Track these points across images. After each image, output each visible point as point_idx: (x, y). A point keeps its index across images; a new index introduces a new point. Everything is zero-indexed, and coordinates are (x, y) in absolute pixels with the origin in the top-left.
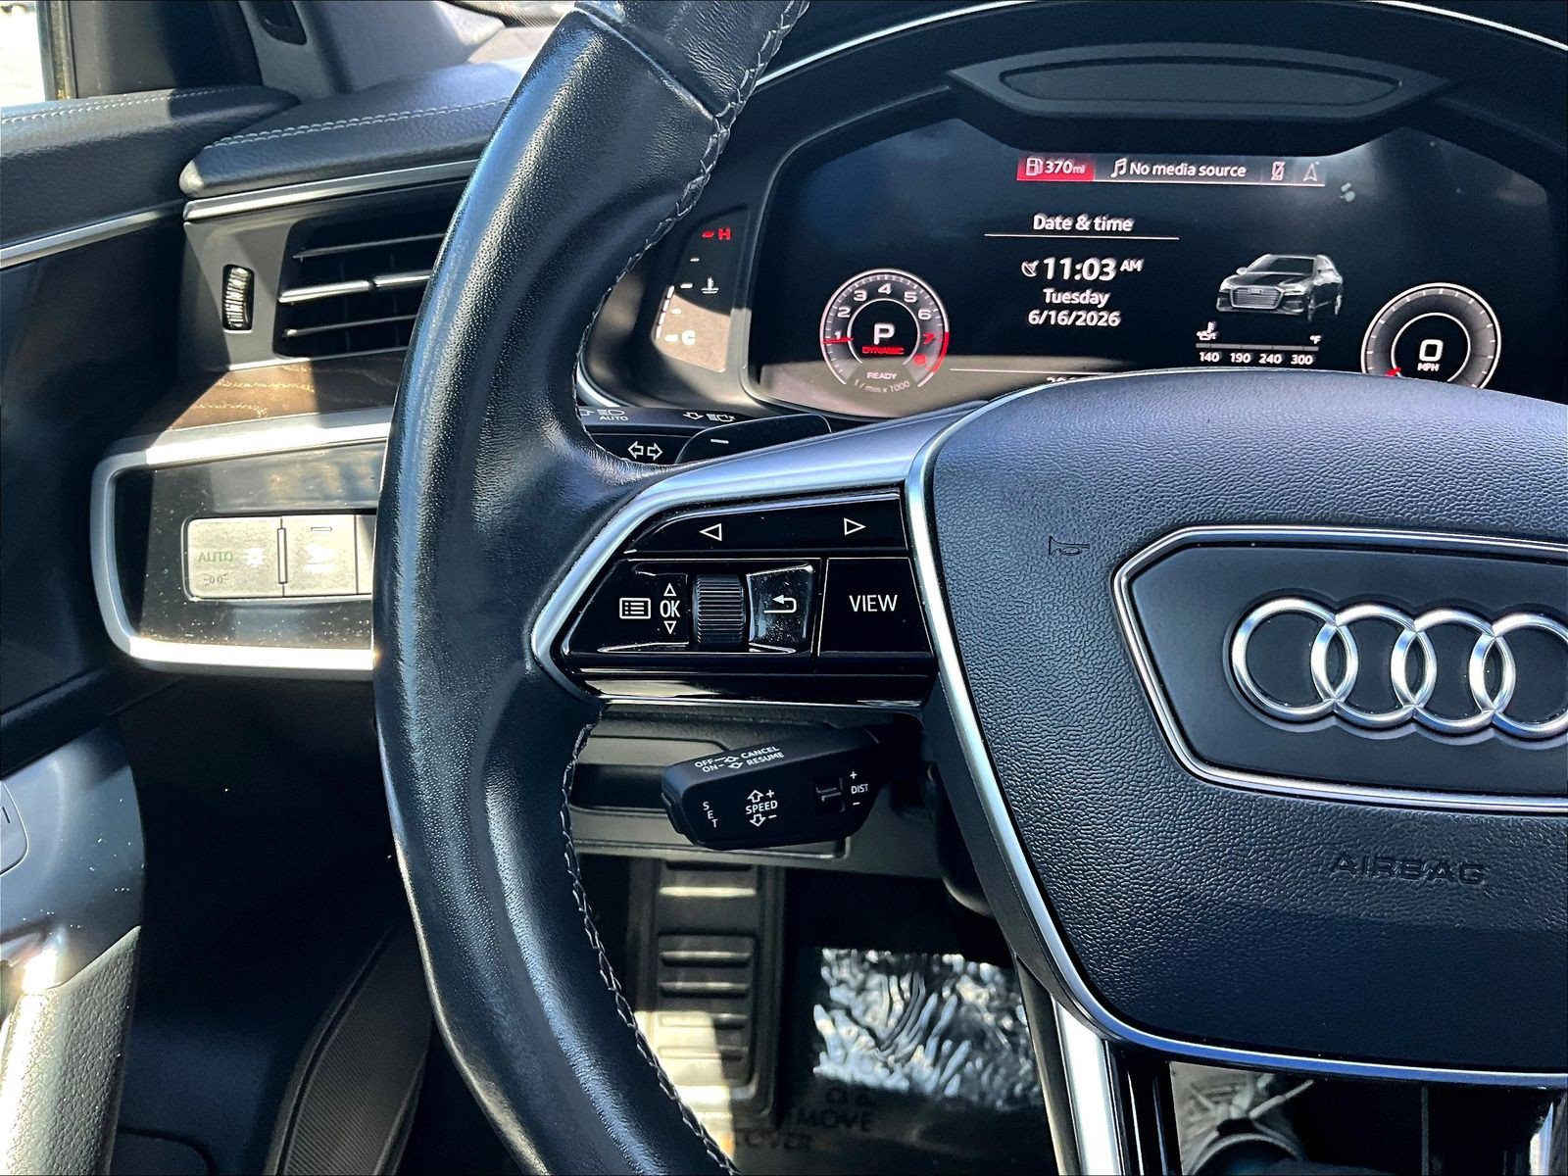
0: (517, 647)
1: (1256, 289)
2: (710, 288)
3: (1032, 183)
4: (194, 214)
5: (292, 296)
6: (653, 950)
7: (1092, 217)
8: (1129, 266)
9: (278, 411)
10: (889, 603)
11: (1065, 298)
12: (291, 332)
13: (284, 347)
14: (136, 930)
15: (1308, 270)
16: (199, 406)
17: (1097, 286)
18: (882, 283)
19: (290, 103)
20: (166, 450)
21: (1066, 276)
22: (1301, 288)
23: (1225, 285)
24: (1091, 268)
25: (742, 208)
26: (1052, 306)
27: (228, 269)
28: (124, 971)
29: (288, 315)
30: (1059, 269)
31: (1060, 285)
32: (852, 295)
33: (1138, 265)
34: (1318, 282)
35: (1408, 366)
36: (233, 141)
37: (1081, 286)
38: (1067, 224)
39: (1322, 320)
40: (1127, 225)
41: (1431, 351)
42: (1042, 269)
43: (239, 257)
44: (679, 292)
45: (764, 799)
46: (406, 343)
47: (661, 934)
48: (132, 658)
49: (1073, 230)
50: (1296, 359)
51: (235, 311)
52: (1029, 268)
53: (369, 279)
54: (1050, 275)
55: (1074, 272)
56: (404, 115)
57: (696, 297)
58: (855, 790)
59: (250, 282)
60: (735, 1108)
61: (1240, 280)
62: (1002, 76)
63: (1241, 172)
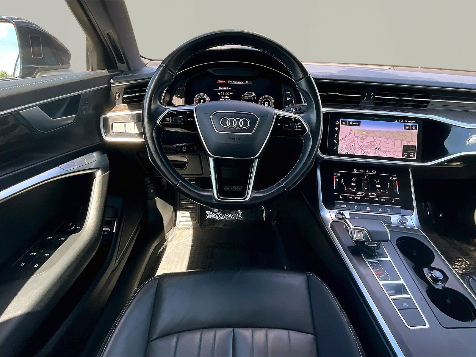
0: (156, 123)
1: (246, 96)
2: (179, 96)
3: (219, 83)
4: (112, 86)
5: (124, 96)
6: (180, 202)
7: (226, 88)
9: (124, 110)
10: (192, 120)
11: (224, 97)
12: (124, 101)
13: (124, 103)
14: (109, 172)
15: (252, 94)
16: (113, 109)
17: (228, 96)
18: (201, 95)
19: (122, 72)
20: (109, 115)
22: (251, 96)
23: (242, 96)
24: (227, 94)
25: (183, 86)
26: (222, 98)
27: (116, 93)
28: (108, 177)
29: (124, 99)
30: (223, 94)
31: (223, 96)
32: (198, 97)
33: (232, 93)
34: (253, 95)
35: (264, 104)
36: (117, 76)
37: (226, 96)
38: (223, 88)
39: (254, 99)
40: (230, 88)
41: (266, 103)
42: (221, 94)
43: (118, 91)
44: (175, 96)
45: (185, 148)
46: (143, 102)
47: (181, 199)
48: (106, 141)
49: (224, 89)
51: (117, 98)
52: (219, 94)
53: (135, 94)
55: (225, 94)
56: (139, 74)
57: (177, 97)
58: (195, 148)
59: (119, 94)
60: (193, 225)
61: (244, 95)
62: (213, 71)
63: (243, 82)
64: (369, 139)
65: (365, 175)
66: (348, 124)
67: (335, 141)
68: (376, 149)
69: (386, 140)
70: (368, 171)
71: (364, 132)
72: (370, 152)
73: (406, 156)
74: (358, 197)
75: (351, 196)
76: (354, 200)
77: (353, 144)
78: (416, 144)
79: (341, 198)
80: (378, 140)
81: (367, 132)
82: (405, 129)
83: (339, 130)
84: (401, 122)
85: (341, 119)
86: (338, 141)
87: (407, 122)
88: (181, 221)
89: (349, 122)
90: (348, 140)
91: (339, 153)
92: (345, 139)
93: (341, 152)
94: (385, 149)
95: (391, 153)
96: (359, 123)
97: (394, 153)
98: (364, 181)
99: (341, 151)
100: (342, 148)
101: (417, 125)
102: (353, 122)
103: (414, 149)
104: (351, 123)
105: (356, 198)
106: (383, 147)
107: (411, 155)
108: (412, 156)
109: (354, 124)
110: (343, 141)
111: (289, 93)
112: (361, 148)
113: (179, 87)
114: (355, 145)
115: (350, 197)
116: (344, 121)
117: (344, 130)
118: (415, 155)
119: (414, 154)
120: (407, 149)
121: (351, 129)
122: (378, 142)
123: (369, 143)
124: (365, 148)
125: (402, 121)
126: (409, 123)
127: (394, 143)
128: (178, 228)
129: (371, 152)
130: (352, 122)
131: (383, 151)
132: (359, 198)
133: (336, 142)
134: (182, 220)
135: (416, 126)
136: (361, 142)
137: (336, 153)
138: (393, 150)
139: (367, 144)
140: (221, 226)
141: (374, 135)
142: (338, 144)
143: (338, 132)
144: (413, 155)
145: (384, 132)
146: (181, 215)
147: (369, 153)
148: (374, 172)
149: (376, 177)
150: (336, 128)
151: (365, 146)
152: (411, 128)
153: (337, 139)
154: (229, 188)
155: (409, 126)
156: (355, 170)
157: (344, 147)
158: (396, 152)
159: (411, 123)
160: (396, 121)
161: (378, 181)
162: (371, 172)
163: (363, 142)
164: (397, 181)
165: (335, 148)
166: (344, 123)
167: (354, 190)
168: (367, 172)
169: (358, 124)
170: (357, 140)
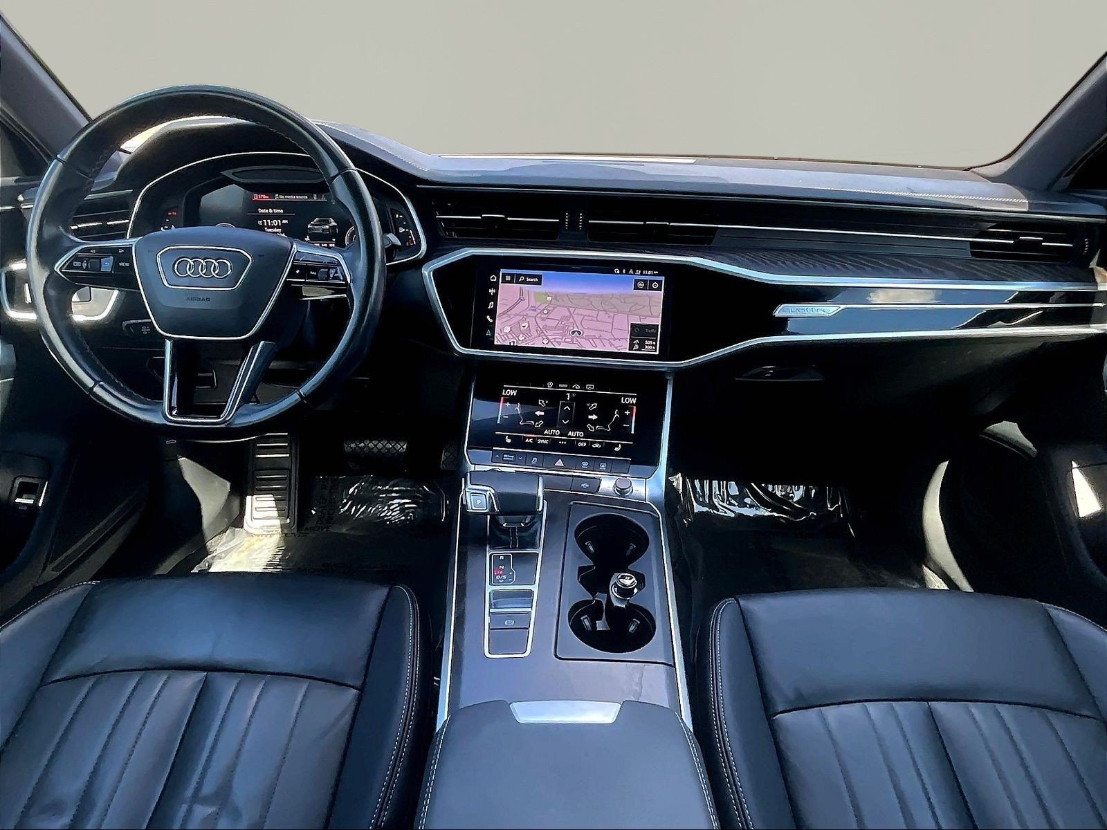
0: (53, 270)
1: (316, 227)
3: (256, 201)
4: (23, 207)
6: (253, 475)
7: (273, 209)
8: (284, 222)
10: (127, 264)
11: (270, 230)
14: (12, 379)
15: (328, 222)
17: (278, 227)
20: (15, 266)
21: (270, 224)
22: (327, 227)
23: (309, 226)
24: (275, 222)
28: (7, 388)
30: (267, 223)
31: (269, 227)
33: (287, 221)
34: (331, 225)
36: (26, 190)
37: (274, 227)
38: (267, 211)
39: (334, 235)
40: (282, 211)
42: (263, 222)
45: (147, 328)
47: (256, 470)
49: (269, 213)
50: (323, 245)
52: (260, 223)
54: (266, 224)
55: (271, 223)
60: (282, 526)
61: (312, 225)
62: (233, 174)
63: (307, 197)
64: (561, 312)
65: (569, 394)
66: (515, 279)
67: (488, 317)
68: (573, 332)
69: (594, 313)
70: (577, 386)
71: (549, 298)
72: (560, 340)
73: (636, 347)
74: (545, 439)
75: (529, 438)
76: (535, 445)
77: (526, 324)
78: (658, 322)
79: (509, 441)
80: (578, 314)
81: (555, 297)
82: (636, 288)
83: (496, 294)
84: (627, 273)
85: (502, 271)
86: (494, 318)
87: (642, 274)
88: (255, 517)
89: (519, 276)
90: (516, 315)
91: (496, 343)
92: (509, 313)
93: (501, 340)
94: (593, 333)
95: (606, 343)
96: (539, 277)
97: (612, 341)
98: (564, 405)
99: (499, 338)
100: (504, 332)
101: (663, 278)
102: (526, 276)
103: (655, 332)
104: (522, 279)
105: (540, 441)
106: (588, 328)
107: (647, 345)
108: (650, 347)
109: (528, 280)
110: (505, 318)
111: (401, 217)
112: (541, 333)
113: (171, 210)
114: (529, 326)
115: (527, 440)
116: (508, 274)
117: (507, 294)
118: (656, 346)
119: (654, 343)
120: (639, 332)
121: (521, 290)
122: (578, 319)
123: (559, 321)
124: (550, 333)
125: (631, 271)
126: (645, 275)
127: (611, 320)
128: (247, 533)
129: (563, 340)
130: (524, 275)
131: (587, 338)
132: (546, 442)
133: (491, 321)
134: (256, 515)
135: (659, 282)
136: (543, 319)
137: (489, 344)
138: (609, 336)
139: (554, 323)
140: (344, 531)
141: (570, 304)
142: (494, 323)
143: (495, 298)
144: (653, 345)
145: (590, 296)
146: (256, 504)
147: (559, 343)
148: (590, 388)
149: (592, 398)
150: (490, 291)
151: (551, 328)
152: (648, 286)
153: (493, 313)
154: (356, 444)
155: (645, 281)
156: (550, 384)
157: (507, 330)
158: (615, 339)
159: (650, 276)
160: (618, 272)
161: (594, 406)
162: (583, 387)
163: (547, 318)
164: (635, 407)
165: (488, 334)
166: (508, 278)
167: (538, 425)
168: (575, 389)
169: (537, 280)
170: (534, 314)
